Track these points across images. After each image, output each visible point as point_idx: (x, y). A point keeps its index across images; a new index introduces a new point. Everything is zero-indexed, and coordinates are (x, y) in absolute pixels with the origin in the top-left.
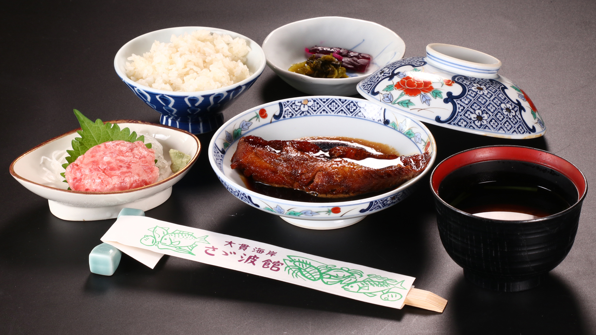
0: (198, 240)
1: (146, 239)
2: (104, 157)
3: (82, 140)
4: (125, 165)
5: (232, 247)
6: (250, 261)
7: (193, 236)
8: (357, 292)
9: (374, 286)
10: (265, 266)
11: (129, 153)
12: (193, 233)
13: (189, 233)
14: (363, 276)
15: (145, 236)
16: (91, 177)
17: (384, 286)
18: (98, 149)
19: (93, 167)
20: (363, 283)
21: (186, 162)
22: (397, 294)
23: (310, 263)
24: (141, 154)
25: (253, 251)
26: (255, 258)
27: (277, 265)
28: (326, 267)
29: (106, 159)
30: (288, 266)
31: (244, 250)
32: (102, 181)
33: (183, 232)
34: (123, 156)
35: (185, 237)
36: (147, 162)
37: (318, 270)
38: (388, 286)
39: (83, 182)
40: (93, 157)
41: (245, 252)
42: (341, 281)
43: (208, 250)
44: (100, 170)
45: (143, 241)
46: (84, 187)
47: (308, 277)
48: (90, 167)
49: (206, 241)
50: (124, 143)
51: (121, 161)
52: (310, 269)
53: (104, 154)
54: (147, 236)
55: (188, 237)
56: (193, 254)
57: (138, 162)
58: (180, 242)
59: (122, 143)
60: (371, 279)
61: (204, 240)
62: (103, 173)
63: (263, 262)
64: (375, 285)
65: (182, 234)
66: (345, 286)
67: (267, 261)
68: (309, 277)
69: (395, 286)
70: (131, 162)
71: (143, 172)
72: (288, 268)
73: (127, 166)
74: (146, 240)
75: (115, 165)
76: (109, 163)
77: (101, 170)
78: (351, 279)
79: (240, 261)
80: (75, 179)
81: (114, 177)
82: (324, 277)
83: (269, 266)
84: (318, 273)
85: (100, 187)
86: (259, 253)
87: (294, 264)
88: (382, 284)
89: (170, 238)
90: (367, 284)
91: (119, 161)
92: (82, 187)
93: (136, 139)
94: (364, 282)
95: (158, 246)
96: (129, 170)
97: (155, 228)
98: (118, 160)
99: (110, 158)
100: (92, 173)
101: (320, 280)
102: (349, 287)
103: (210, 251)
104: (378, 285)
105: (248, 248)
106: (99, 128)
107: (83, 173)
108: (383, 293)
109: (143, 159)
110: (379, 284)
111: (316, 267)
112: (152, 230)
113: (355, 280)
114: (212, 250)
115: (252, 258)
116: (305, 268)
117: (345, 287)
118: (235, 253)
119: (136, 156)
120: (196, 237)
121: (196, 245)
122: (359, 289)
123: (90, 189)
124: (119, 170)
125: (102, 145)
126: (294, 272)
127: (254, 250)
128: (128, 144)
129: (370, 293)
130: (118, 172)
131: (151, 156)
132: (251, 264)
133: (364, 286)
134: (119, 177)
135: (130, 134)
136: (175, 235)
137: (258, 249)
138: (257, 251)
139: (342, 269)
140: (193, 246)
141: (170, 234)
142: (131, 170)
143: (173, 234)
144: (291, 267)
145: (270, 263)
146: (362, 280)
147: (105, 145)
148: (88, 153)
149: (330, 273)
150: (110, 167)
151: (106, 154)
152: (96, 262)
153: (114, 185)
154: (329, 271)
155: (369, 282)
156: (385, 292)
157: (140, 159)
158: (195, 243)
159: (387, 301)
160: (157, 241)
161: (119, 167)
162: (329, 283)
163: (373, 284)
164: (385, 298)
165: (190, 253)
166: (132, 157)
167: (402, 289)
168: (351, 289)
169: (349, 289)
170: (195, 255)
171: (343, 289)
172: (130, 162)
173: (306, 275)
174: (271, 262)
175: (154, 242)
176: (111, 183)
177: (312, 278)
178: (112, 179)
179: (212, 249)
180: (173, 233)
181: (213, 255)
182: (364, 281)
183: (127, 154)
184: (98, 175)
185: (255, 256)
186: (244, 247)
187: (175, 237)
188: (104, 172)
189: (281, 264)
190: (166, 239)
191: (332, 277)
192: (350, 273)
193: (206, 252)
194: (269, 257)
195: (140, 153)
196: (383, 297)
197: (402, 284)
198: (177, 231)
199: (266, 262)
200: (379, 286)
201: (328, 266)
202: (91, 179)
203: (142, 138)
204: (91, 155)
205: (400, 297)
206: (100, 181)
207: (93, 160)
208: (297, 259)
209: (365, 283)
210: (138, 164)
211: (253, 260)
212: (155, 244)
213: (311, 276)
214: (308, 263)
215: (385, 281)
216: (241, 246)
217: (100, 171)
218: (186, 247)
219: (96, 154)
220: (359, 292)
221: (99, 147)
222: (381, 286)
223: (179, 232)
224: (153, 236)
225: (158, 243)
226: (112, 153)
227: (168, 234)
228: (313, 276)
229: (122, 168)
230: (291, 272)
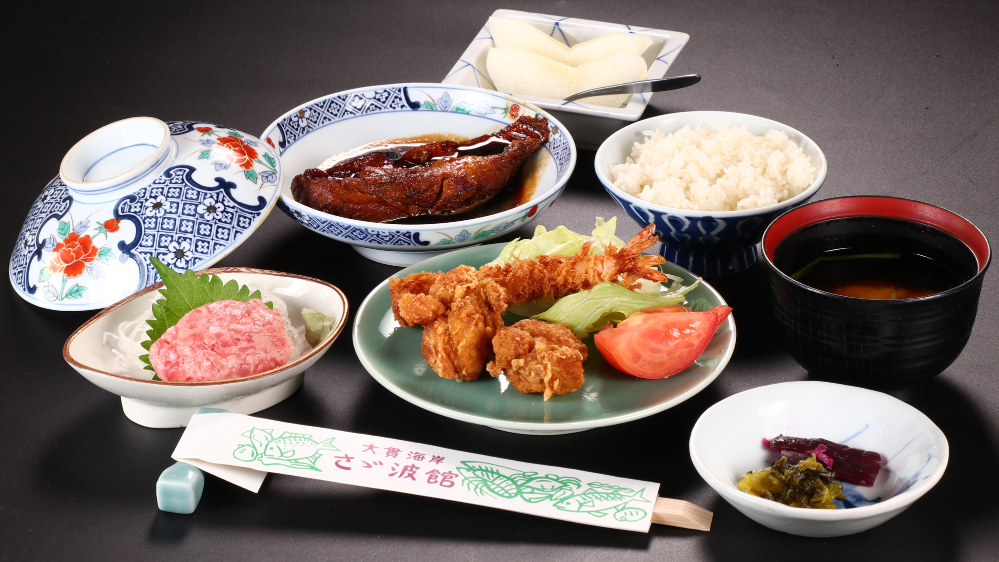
0: (320, 446)
1: (242, 451)
2: (209, 326)
3: (168, 303)
4: (244, 338)
5: (374, 453)
6: (407, 475)
7: (312, 440)
8: (578, 511)
9: (602, 501)
10: (431, 481)
11: (246, 318)
12: (311, 436)
13: (305, 436)
14: (581, 486)
15: (240, 446)
16: (195, 359)
17: (616, 498)
18: (197, 315)
19: (196, 343)
20: (583, 496)
21: (329, 326)
22: (638, 511)
23: (497, 470)
24: (264, 318)
25: (408, 458)
26: (414, 469)
27: (449, 477)
28: (522, 476)
29: (214, 329)
30: (466, 478)
31: (394, 457)
32: (212, 363)
33: (296, 434)
34: (238, 323)
35: (301, 443)
36: (275, 331)
37: (512, 480)
38: (622, 498)
39: (181, 367)
40: (192, 327)
41: (397, 460)
42: (550, 496)
43: (340, 461)
44: (207, 347)
45: (237, 454)
46: (184, 375)
47: (499, 493)
48: (191, 343)
49: (333, 446)
50: (235, 303)
51: (237, 332)
52: (500, 479)
53: (208, 322)
54: (243, 446)
55: (305, 442)
56: (317, 470)
57: (262, 331)
58: (294, 451)
59: (233, 304)
60: (594, 491)
61: (330, 446)
62: (212, 352)
63: (427, 474)
64: (602, 498)
65: (295, 438)
66: (558, 503)
67: (433, 471)
68: (501, 493)
69: (633, 498)
70: (252, 331)
71: (271, 346)
72: (466, 482)
73: (247, 339)
74: (242, 453)
75: (229, 338)
76: (218, 336)
77: (209, 347)
78: (565, 493)
79: (391, 475)
80: (167, 363)
81: (231, 356)
82: (523, 491)
83: (437, 480)
84: (514, 486)
85: (210, 373)
86: (418, 460)
87: (475, 474)
88: (612, 496)
89: (277, 446)
90: (590, 498)
91: (234, 332)
92: (180, 376)
93: (249, 295)
94: (586, 496)
95: (261, 460)
96: (251, 344)
97: (252, 431)
98: (232, 330)
99: (219, 327)
100: (195, 352)
101: (519, 496)
102: (564, 505)
103: (343, 463)
104: (606, 499)
105: (399, 453)
106: (190, 282)
107: (180, 353)
108: (616, 511)
109: (269, 326)
110: (608, 497)
111: (509, 476)
112: (248, 434)
113: (571, 493)
114: (346, 461)
115: (409, 468)
116: (492, 479)
117: (558, 505)
118: (381, 463)
119: (258, 322)
120: (317, 441)
121: (321, 455)
122: (580, 507)
123: (194, 377)
124: (236, 346)
125: (203, 309)
126: (477, 486)
127: (409, 456)
128: (241, 304)
129: (598, 512)
130: (235, 349)
131: (278, 320)
132: (409, 478)
133: (586, 501)
134: (238, 356)
135: (240, 289)
136: (284, 440)
137: (415, 454)
138: (415, 457)
139: (547, 477)
140: (315, 457)
141: (276, 439)
142: (254, 344)
143: (281, 440)
144: (471, 479)
145: (438, 474)
146: (581, 493)
147: (208, 308)
148: (182, 322)
149: (531, 484)
150: (222, 341)
151: (212, 322)
152: (167, 493)
153: (231, 368)
154: (530, 482)
155: (592, 494)
156: (619, 508)
157: (264, 326)
158: (317, 451)
159: (625, 522)
160: (259, 453)
161: (236, 341)
162: (532, 500)
163: (599, 497)
164: (621, 518)
165: (313, 468)
166: (252, 324)
167: (644, 501)
168: (568, 507)
169: (565, 508)
170: (321, 471)
171: (556, 508)
172: (250, 333)
173: (496, 490)
174: (440, 473)
175: (255, 455)
176: (227, 366)
177: (506, 495)
178: (227, 361)
179: (346, 459)
180: (281, 437)
181: (349, 469)
182: (584, 493)
183: (244, 320)
184: (204, 355)
185: (413, 466)
186: (394, 452)
187: (285, 443)
188: (213, 350)
189: (454, 476)
190: (272, 449)
191: (536, 491)
192: (561, 482)
193: (337, 464)
194: (433, 466)
195: (262, 317)
196: (619, 515)
197: (642, 494)
198: (286, 433)
199: (432, 473)
200: (608, 500)
201: (526, 474)
202: (196, 362)
203: (258, 294)
204: (189, 325)
205: (644, 514)
206: (208, 363)
207: (194, 332)
208: (477, 466)
209: (588, 497)
210: (263, 333)
211: (411, 473)
212: (257, 458)
213: (503, 492)
214: (495, 471)
215: (617, 491)
216: (388, 450)
217: (208, 349)
218: (306, 459)
219: (196, 323)
220: (580, 510)
221: (199, 312)
222: (612, 500)
223: (289, 435)
224: (252, 445)
225: (260, 456)
226: (220, 319)
227: (273, 439)
228: (507, 492)
229: (241, 342)
230: (472, 486)
